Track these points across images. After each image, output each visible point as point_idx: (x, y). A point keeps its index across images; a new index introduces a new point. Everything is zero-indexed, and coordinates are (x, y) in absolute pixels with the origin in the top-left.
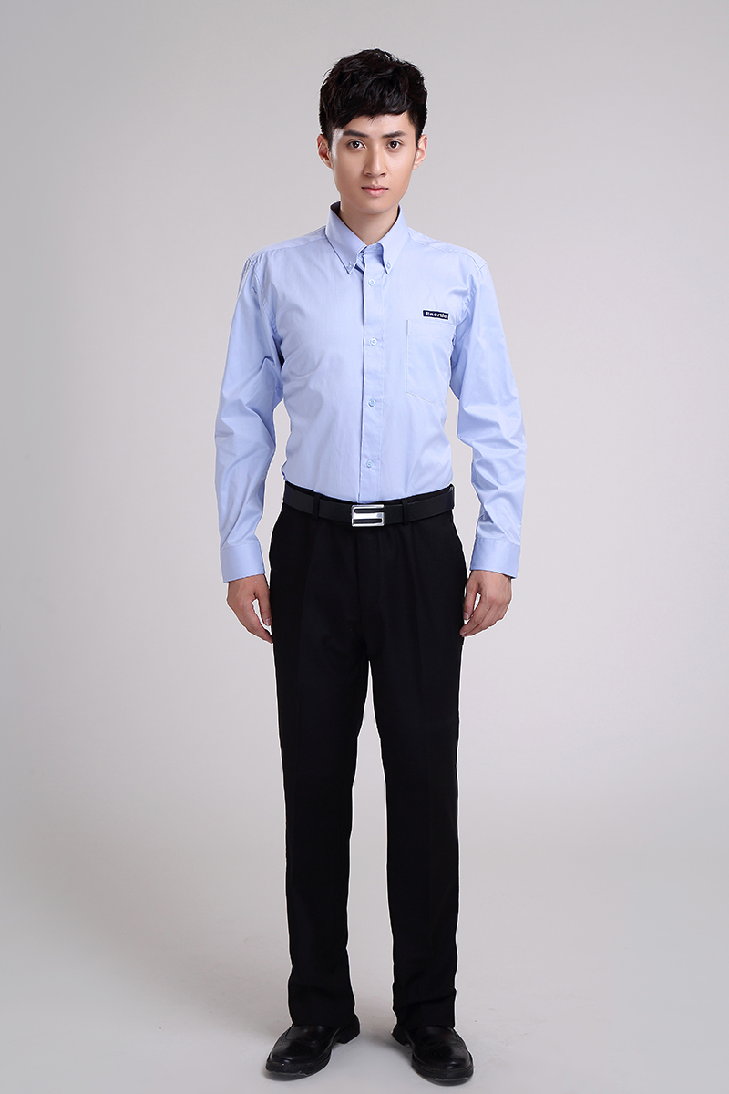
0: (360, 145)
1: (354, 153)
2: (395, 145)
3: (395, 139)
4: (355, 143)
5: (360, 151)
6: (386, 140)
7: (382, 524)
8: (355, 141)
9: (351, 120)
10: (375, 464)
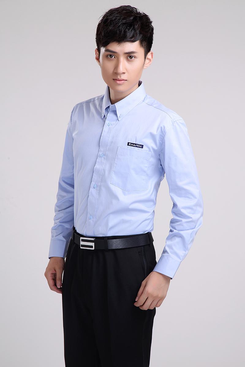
0: (113, 57)
1: (110, 60)
2: (132, 58)
3: (132, 55)
6: (127, 55)
7: (93, 249)
8: (111, 55)
9: (109, 44)
10: (93, 218)
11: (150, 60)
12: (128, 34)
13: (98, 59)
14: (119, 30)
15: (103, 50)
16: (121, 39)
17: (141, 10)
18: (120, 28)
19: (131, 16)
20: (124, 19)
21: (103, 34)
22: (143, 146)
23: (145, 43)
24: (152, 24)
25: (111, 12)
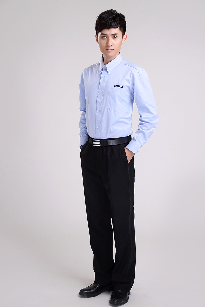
2: (116, 37)
3: (115, 35)
4: (104, 37)
5: (105, 39)
6: (113, 36)
7: (100, 145)
8: (104, 36)
9: (103, 30)
10: (99, 128)
11: (125, 39)
12: (113, 24)
13: (97, 40)
14: (108, 22)
15: (99, 34)
16: (109, 27)
17: (119, 11)
18: (108, 21)
19: (114, 14)
20: (110, 16)
21: (99, 25)
22: (123, 86)
23: (122, 29)
24: (125, 19)
25: (103, 13)
